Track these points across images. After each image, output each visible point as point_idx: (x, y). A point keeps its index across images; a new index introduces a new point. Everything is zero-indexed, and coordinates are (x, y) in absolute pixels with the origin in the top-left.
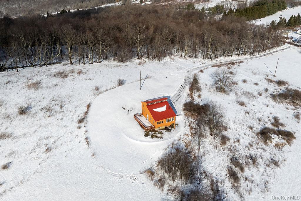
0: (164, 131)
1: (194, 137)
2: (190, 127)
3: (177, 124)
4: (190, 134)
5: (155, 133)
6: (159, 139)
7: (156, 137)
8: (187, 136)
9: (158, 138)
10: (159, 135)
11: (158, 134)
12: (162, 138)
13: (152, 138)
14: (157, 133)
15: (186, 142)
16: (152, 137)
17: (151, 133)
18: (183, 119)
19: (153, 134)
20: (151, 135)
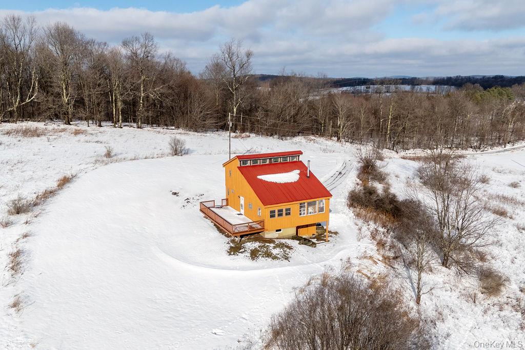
0: (294, 243)
1: (393, 268)
2: (375, 243)
3: (336, 233)
4: (381, 258)
5: (264, 246)
6: (276, 262)
7: (268, 255)
8: (370, 262)
9: (275, 258)
10: (275, 252)
11: (274, 248)
12: (287, 258)
13: (253, 259)
14: (272, 245)
15: (369, 275)
16: (254, 254)
17: (251, 245)
18: (352, 224)
19: (257, 247)
20: (251, 250)
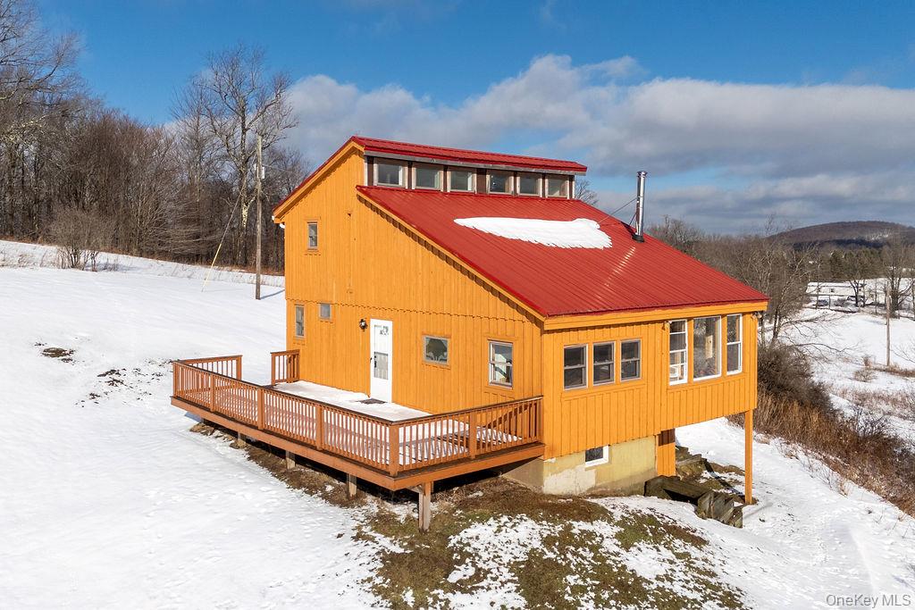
14: (606, 528)
17: (498, 539)
19: (537, 544)
20: (513, 567)
